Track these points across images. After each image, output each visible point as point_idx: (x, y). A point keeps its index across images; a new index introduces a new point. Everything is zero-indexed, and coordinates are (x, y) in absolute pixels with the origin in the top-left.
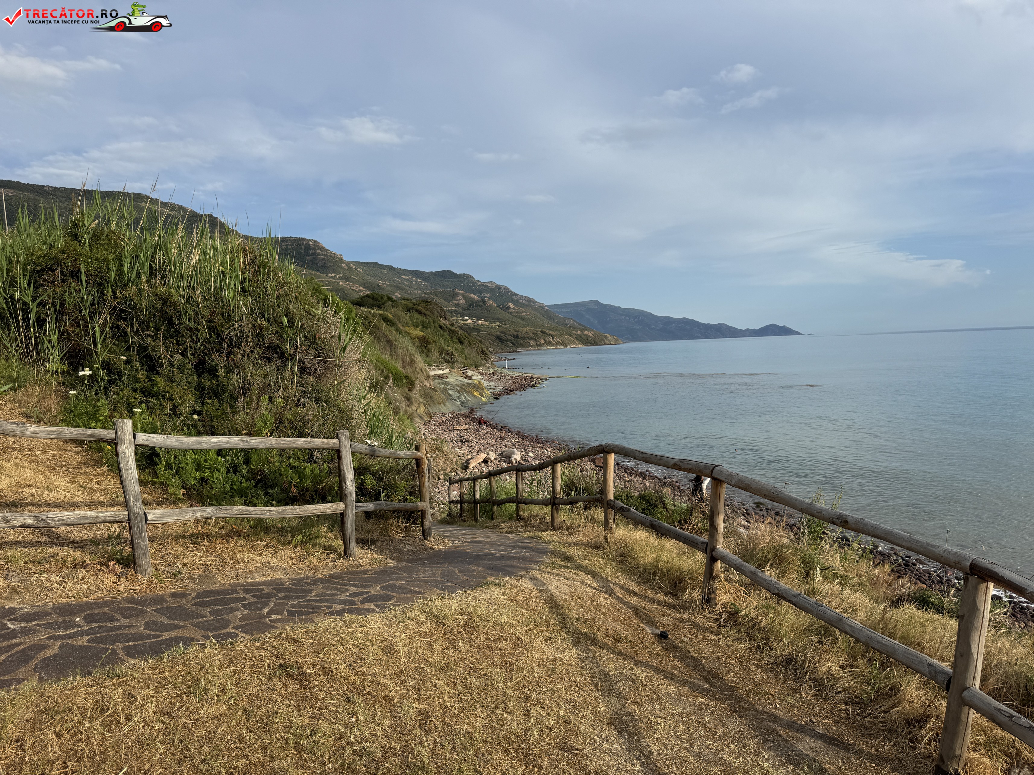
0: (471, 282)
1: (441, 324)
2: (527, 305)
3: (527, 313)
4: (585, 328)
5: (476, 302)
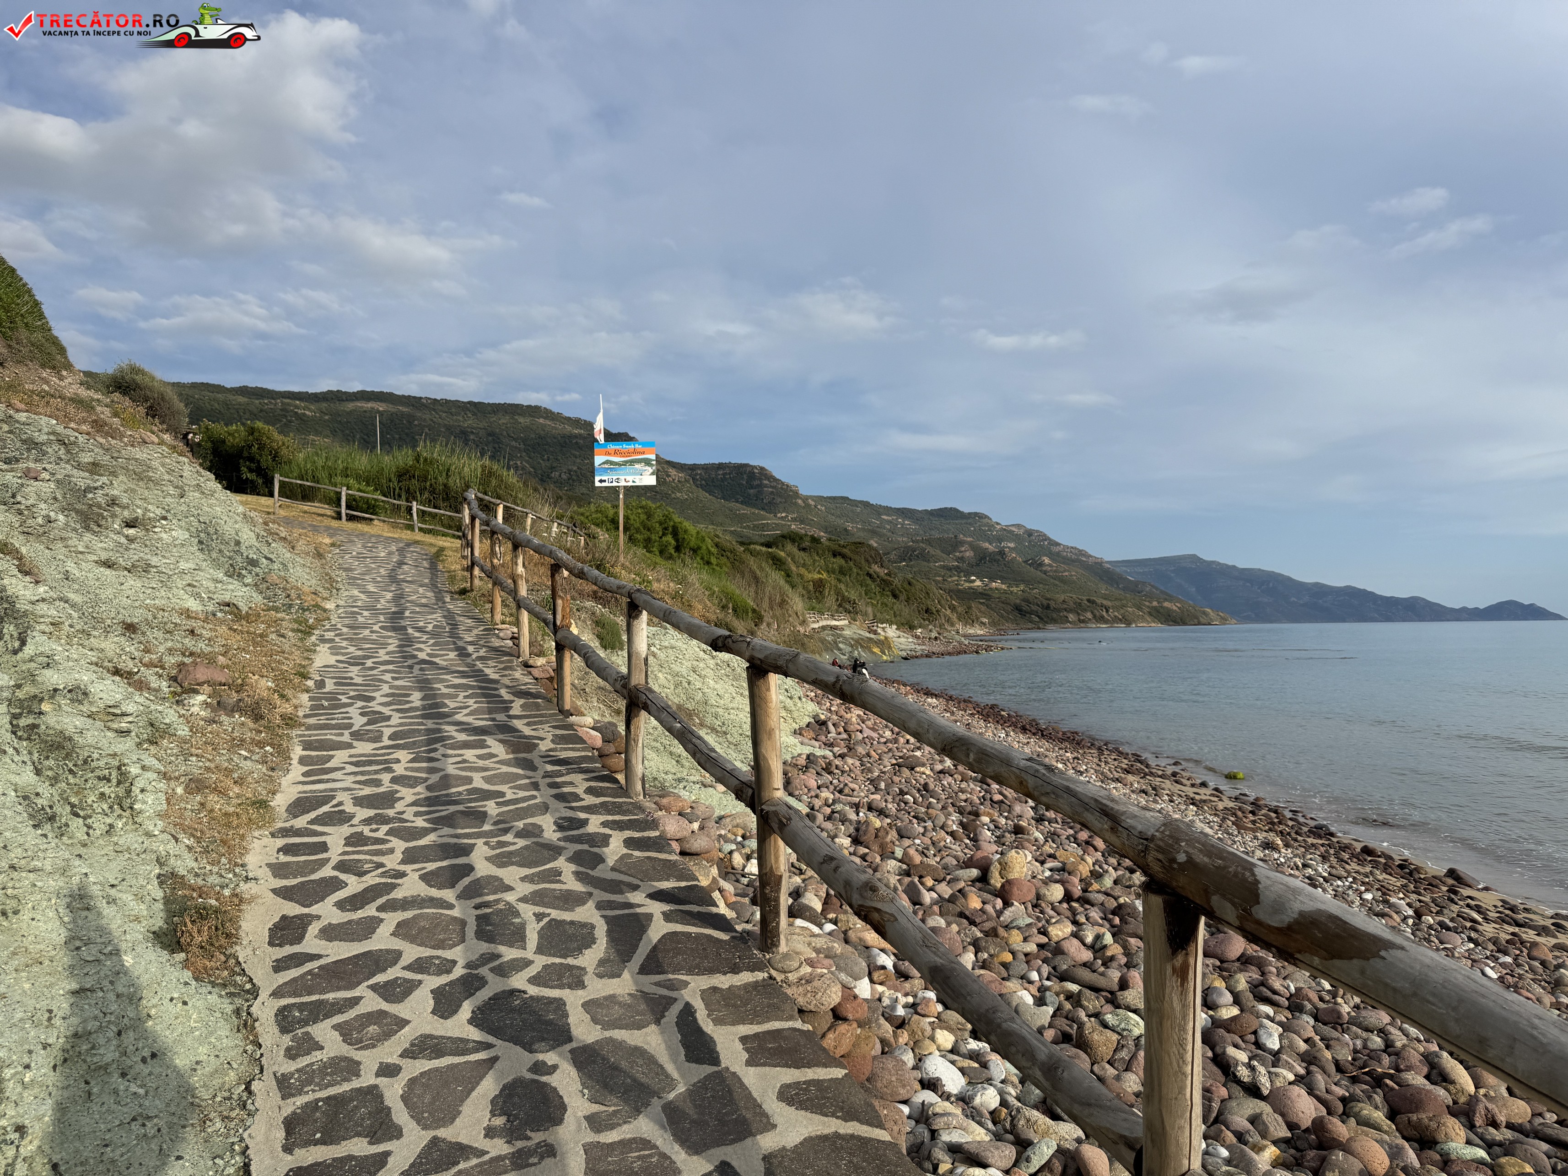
0: (985, 526)
1: (871, 571)
2: (1073, 561)
3: (1072, 573)
4: (1170, 598)
5: (990, 554)
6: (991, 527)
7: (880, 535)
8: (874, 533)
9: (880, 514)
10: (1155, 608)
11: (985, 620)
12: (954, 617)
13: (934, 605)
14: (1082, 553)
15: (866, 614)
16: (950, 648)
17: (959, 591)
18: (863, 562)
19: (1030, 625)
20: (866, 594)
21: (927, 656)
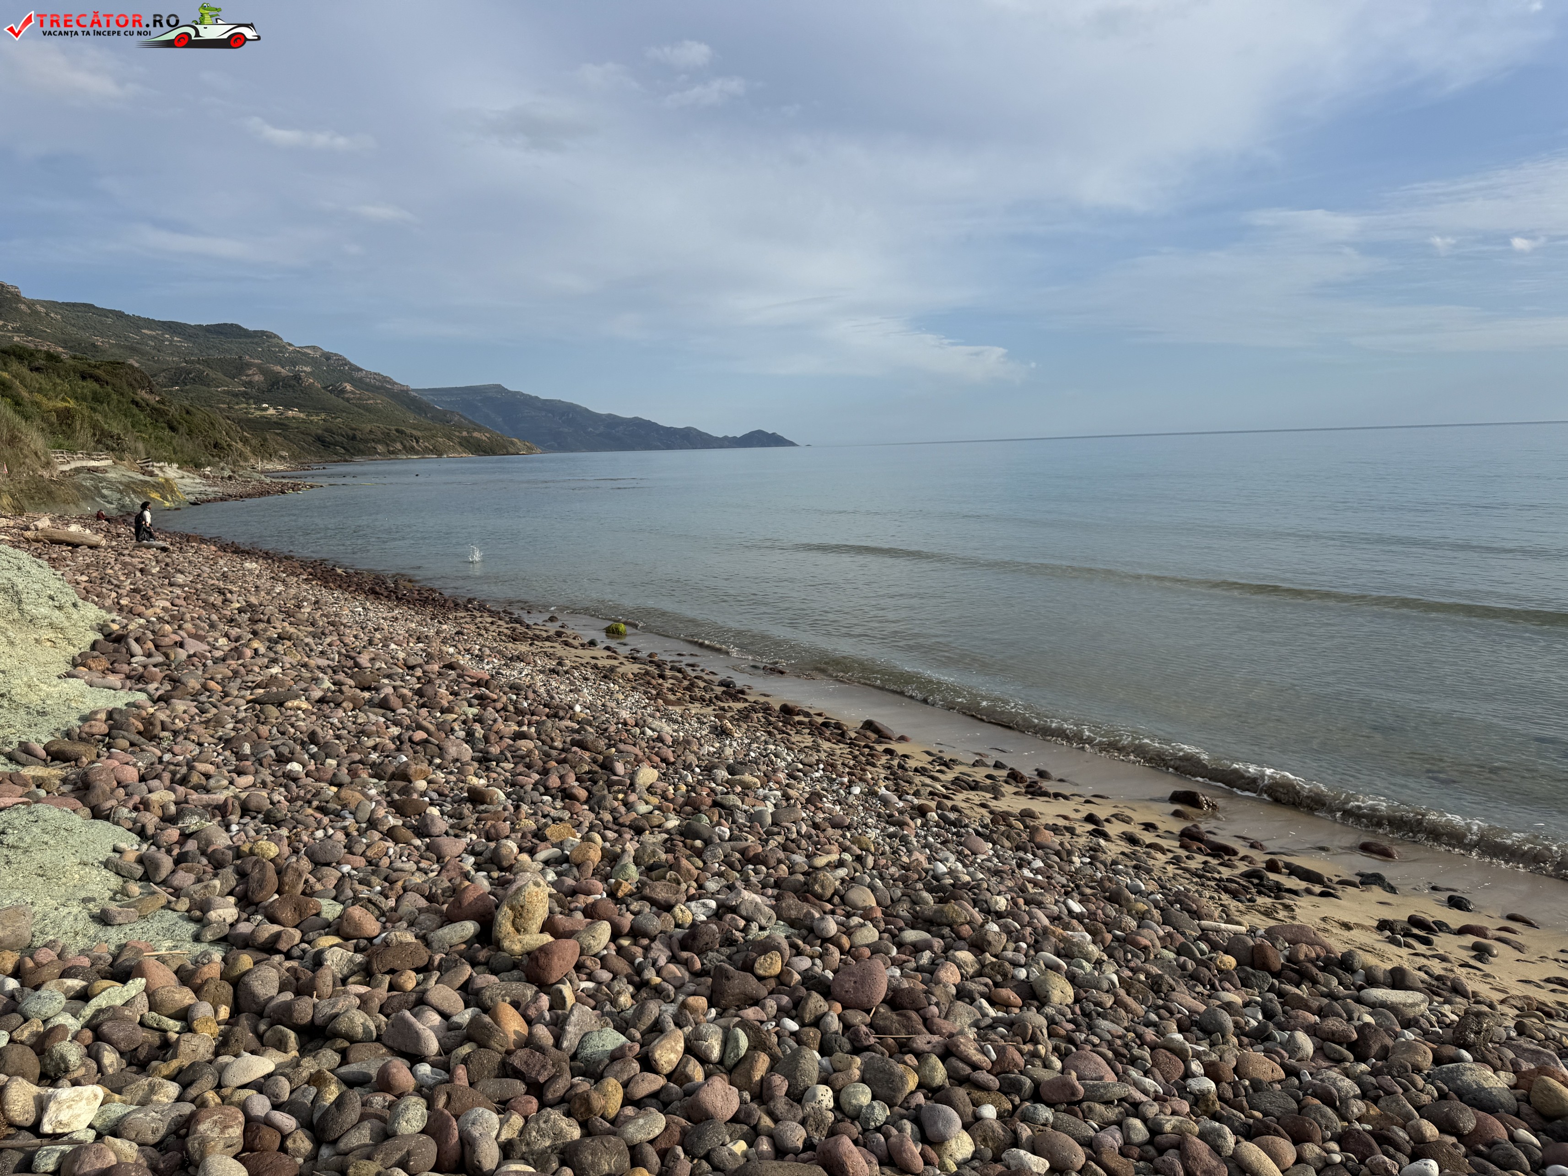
0: (275, 346)
1: (138, 399)
2: (378, 388)
3: (378, 401)
4: (479, 429)
5: (284, 379)
6: (283, 347)
7: (142, 353)
8: (133, 350)
9: (139, 328)
10: (465, 438)
11: (285, 454)
12: (247, 451)
13: (224, 439)
14: (386, 380)
15: (136, 451)
16: (249, 489)
17: (249, 420)
18: (125, 387)
19: (335, 458)
20: (133, 426)
21: (221, 500)
